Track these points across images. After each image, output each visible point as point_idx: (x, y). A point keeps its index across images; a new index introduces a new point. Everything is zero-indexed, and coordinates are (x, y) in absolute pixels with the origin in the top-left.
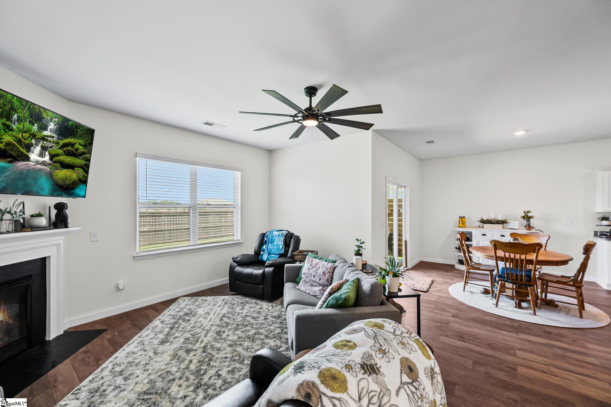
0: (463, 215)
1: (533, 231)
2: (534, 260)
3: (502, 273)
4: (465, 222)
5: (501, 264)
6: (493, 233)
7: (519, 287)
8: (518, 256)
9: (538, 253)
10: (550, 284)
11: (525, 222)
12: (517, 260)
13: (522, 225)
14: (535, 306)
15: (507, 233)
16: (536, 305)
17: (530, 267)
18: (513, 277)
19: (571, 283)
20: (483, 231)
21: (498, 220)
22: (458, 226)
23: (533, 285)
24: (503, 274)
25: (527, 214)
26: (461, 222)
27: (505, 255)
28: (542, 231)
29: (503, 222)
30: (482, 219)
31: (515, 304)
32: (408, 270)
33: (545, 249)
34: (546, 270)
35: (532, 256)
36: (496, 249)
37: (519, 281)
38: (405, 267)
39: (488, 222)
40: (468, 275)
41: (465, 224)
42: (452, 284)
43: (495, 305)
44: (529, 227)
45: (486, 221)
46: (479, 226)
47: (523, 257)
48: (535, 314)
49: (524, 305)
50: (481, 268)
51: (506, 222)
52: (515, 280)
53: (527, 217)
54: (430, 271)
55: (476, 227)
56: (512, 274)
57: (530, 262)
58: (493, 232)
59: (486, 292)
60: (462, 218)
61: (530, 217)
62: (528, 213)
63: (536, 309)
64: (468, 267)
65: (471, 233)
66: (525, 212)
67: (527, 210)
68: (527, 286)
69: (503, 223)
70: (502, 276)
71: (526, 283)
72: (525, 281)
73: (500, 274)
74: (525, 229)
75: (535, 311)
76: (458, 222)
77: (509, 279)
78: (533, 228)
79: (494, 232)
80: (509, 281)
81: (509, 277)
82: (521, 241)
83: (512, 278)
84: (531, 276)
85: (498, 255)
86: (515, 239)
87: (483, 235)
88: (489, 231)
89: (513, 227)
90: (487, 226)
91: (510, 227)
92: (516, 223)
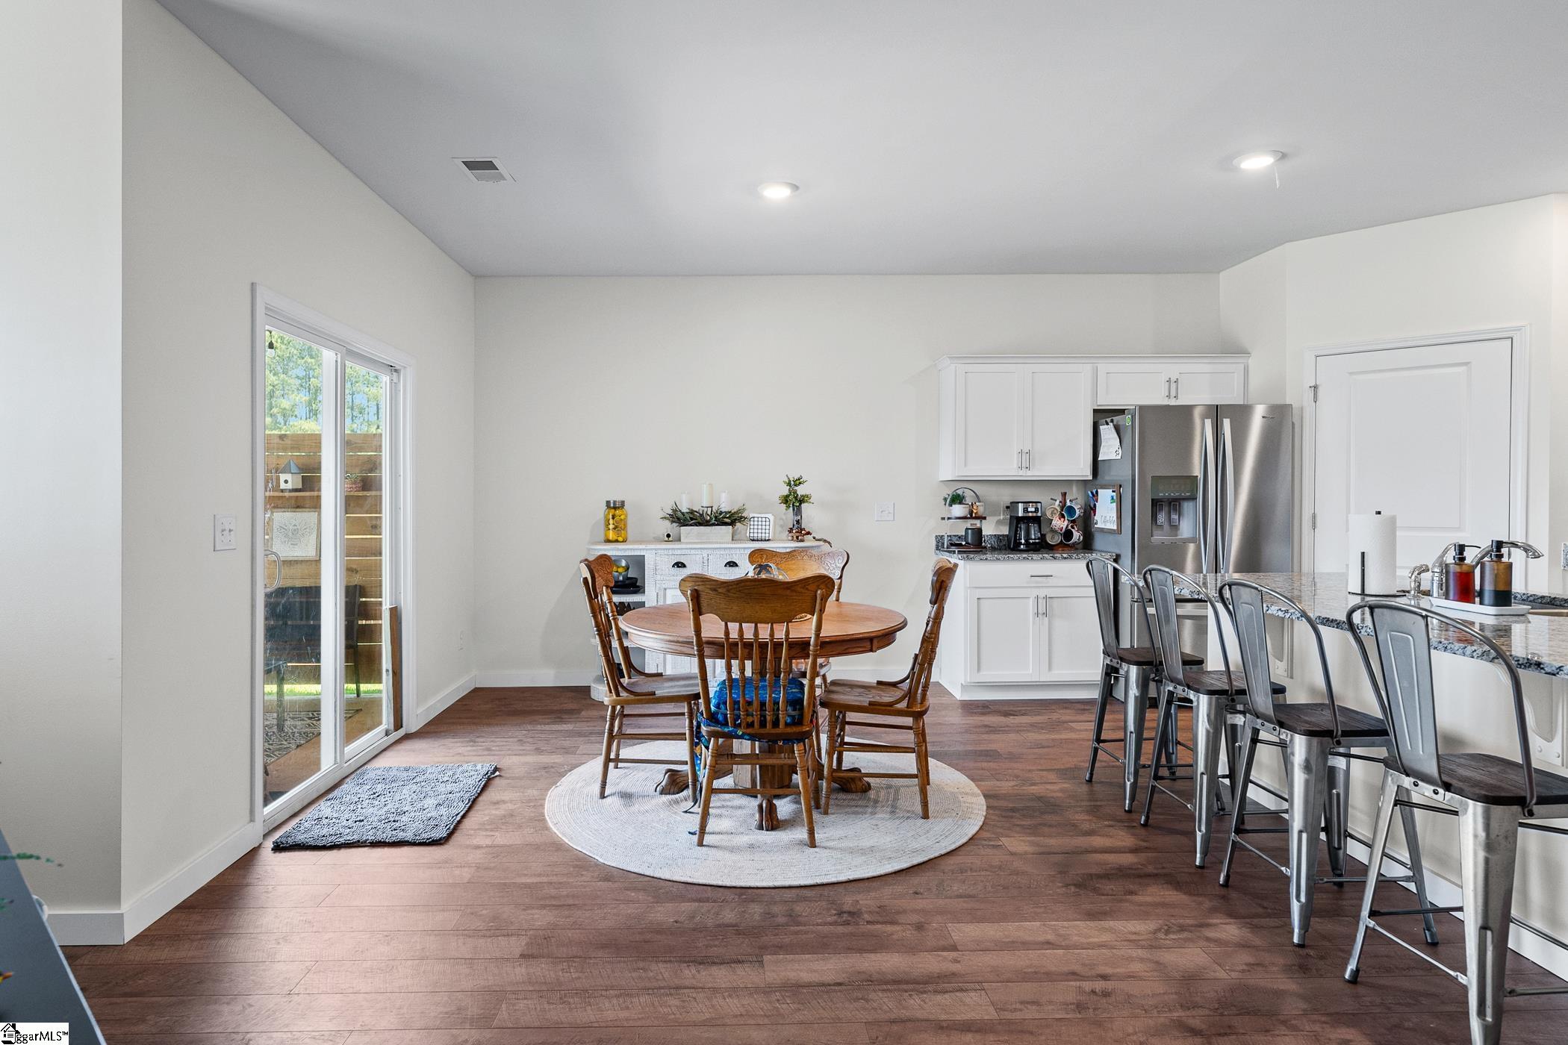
0: (619, 498)
1: (809, 542)
2: (812, 640)
3: (718, 706)
4: (625, 521)
5: (717, 670)
6: (705, 555)
7: (770, 751)
8: (764, 633)
9: (822, 611)
10: (851, 716)
11: (789, 516)
12: (763, 646)
13: (782, 526)
14: (813, 803)
15: (741, 553)
16: (816, 803)
17: (802, 665)
18: (752, 715)
19: (903, 705)
20: (676, 551)
21: (721, 513)
22: (602, 538)
23: (808, 734)
24: (722, 706)
25: (796, 488)
26: (611, 521)
27: (727, 633)
28: (829, 543)
29: (731, 519)
30: (675, 511)
31: (757, 816)
32: (408, 737)
33: (837, 600)
34: (840, 668)
35: (804, 628)
36: (698, 611)
37: (769, 725)
38: (392, 727)
39: (692, 519)
40: (620, 728)
41: (625, 528)
42: (562, 775)
43: (695, 838)
44: (799, 531)
45: (687, 516)
46: (668, 536)
47: (780, 633)
48: (812, 844)
49: (784, 807)
50: (659, 693)
51: (741, 517)
52: (756, 725)
53: (794, 501)
54: (497, 729)
55: (658, 540)
56: (750, 703)
57: (800, 648)
58: (705, 553)
59: (675, 783)
60: (615, 508)
61: (802, 500)
62: (796, 485)
63: (816, 816)
64: (618, 695)
65: (639, 562)
66: (789, 484)
67: (794, 475)
68: (790, 739)
69: (732, 523)
70: (720, 717)
71: (789, 730)
72: (787, 725)
73: (713, 708)
74: (790, 538)
75: (811, 833)
76: (602, 522)
77: (739, 725)
78: (809, 533)
79: (709, 552)
80: (740, 733)
81: (739, 717)
82: (778, 574)
83: (750, 719)
84: (802, 700)
85: (707, 633)
86: (762, 568)
87: (678, 567)
88: (693, 552)
89: (760, 535)
90: (689, 534)
91: (752, 535)
92: (767, 520)
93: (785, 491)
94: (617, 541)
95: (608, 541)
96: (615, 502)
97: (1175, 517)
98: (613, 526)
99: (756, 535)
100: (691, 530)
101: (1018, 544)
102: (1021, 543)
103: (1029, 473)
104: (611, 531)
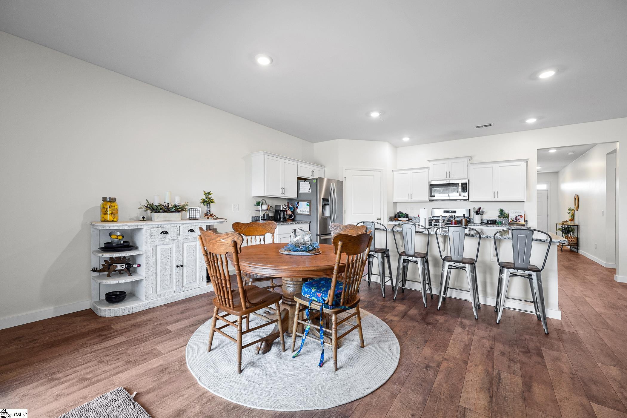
0: (112, 196)
4: (117, 210)
6: (178, 227)
11: (205, 208)
15: (197, 226)
20: (163, 225)
21: (177, 206)
29: (181, 209)
30: (148, 204)
39: (161, 209)
41: (117, 214)
46: (143, 218)
51: (185, 208)
53: (208, 201)
55: (140, 220)
60: (110, 201)
61: (211, 201)
62: (208, 195)
67: (207, 191)
69: (181, 211)
76: (101, 210)
87: (164, 233)
88: (172, 225)
89: (194, 217)
90: (159, 216)
91: (190, 217)
92: (198, 210)
93: (204, 197)
94: (113, 221)
95: (105, 221)
96: (110, 198)
97: (324, 210)
98: (111, 212)
99: (192, 217)
100: (160, 215)
101: (280, 219)
102: (281, 219)
103: (284, 195)
104: (108, 215)
